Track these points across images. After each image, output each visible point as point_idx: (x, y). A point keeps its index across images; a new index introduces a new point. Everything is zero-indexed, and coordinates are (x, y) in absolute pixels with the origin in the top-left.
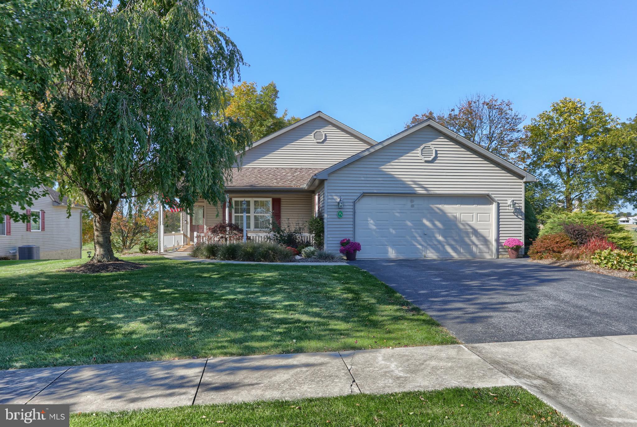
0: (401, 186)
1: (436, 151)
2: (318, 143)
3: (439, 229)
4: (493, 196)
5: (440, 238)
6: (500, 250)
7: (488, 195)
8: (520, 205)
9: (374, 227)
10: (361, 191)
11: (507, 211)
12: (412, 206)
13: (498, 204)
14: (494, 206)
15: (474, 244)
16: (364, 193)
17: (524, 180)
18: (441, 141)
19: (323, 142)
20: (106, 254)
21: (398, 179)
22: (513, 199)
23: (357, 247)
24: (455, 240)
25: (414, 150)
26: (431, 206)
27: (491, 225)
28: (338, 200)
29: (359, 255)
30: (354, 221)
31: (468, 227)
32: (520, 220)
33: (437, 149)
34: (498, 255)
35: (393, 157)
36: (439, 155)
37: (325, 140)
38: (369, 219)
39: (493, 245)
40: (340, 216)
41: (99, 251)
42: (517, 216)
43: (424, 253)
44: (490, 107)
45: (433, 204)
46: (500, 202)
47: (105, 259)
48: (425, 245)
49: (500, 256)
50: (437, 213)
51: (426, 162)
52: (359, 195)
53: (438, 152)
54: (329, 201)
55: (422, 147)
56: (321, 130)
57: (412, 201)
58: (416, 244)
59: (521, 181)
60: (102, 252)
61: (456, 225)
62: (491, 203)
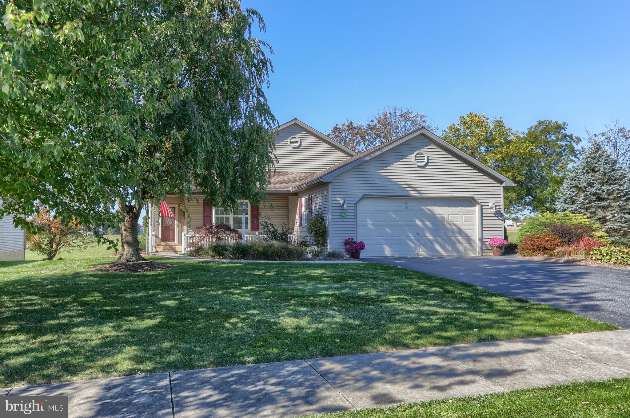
0: (397, 189)
1: (428, 157)
2: (293, 148)
3: (429, 229)
4: (477, 199)
5: (431, 237)
6: (484, 248)
7: (473, 198)
8: (500, 207)
9: (372, 227)
10: (362, 194)
11: (489, 212)
12: (406, 208)
13: (482, 206)
14: (477, 208)
15: (460, 243)
16: (365, 195)
17: (504, 185)
18: (432, 148)
19: (298, 148)
20: (134, 254)
21: (394, 183)
22: (495, 201)
23: (361, 246)
24: (443, 239)
25: (408, 156)
26: (423, 208)
27: (475, 225)
28: (342, 202)
29: (363, 254)
30: (356, 222)
31: (454, 227)
32: (500, 221)
33: (429, 155)
34: (482, 253)
35: (390, 162)
36: (430, 161)
37: (300, 146)
38: (368, 220)
39: (476, 244)
40: (343, 216)
41: (128, 250)
42: (497, 217)
43: (417, 252)
44: (405, 117)
45: (424, 206)
46: (483, 204)
47: (134, 259)
48: (418, 244)
49: (484, 254)
50: (428, 214)
51: (419, 167)
52: (360, 197)
53: (430, 158)
54: (333, 202)
55: (416, 153)
56: (297, 136)
57: (406, 203)
58: (410, 243)
59: (501, 185)
60: (131, 252)
61: (444, 225)
62: (474, 206)
